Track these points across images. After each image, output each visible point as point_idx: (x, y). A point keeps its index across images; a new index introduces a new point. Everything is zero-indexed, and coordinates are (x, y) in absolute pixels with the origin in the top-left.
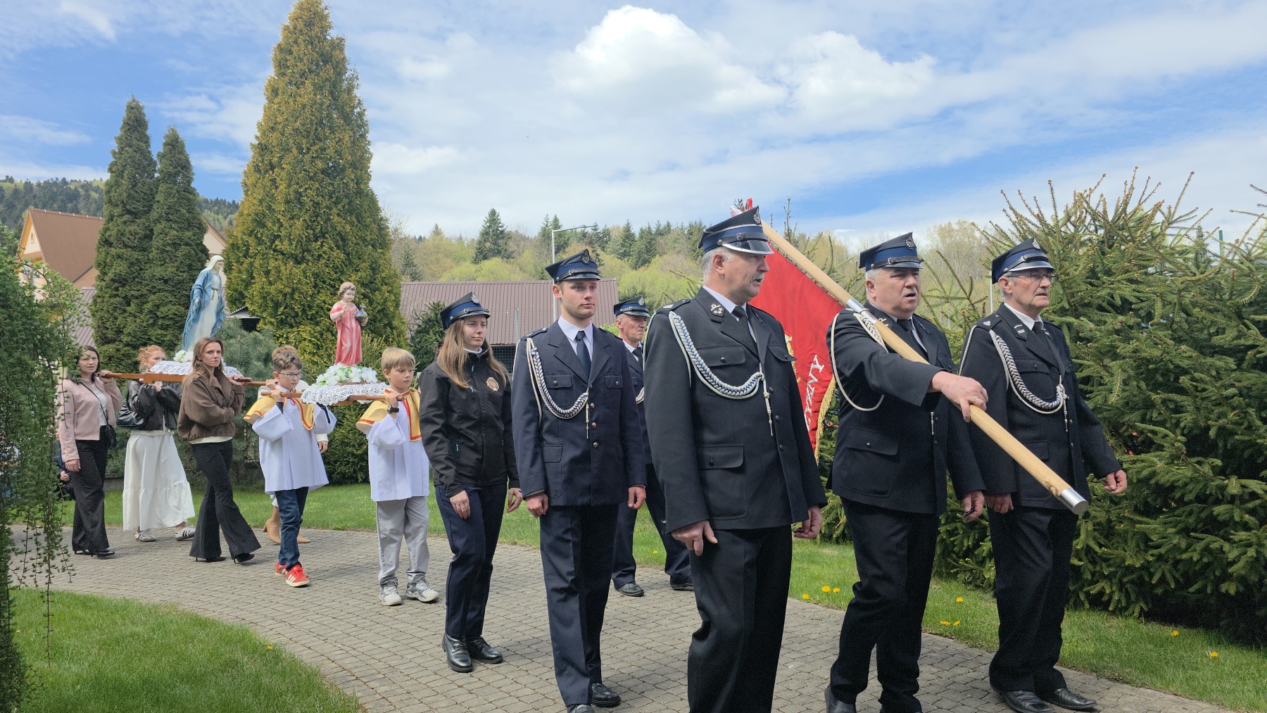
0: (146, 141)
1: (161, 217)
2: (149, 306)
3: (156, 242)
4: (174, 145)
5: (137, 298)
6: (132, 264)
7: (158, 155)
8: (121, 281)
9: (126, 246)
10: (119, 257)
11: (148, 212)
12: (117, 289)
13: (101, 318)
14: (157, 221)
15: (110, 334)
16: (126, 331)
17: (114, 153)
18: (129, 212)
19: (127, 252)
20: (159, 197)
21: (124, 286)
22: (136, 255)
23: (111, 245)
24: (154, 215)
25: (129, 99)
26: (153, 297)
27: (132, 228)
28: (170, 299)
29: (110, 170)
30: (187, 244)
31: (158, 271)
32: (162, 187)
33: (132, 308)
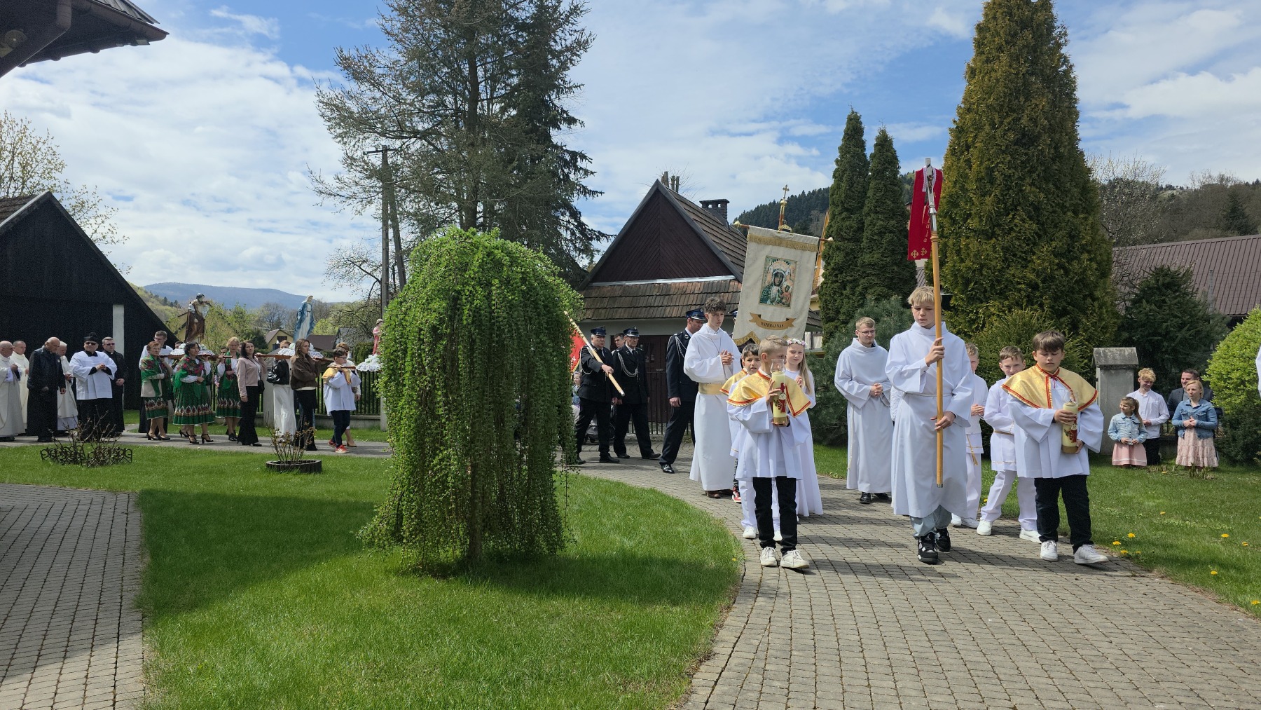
0: (862, 145)
1: (871, 210)
2: (859, 289)
3: (867, 234)
4: (884, 143)
5: (851, 282)
6: (847, 254)
7: (873, 156)
8: (839, 269)
9: (844, 239)
10: (839, 249)
11: (861, 208)
12: (836, 276)
13: (826, 301)
14: (868, 214)
15: (832, 314)
17: (837, 161)
18: (847, 210)
20: (870, 194)
21: (841, 273)
22: (851, 246)
24: (866, 209)
25: (850, 113)
27: (847, 223)
30: (890, 232)
31: (867, 258)
32: (872, 185)
33: (847, 292)
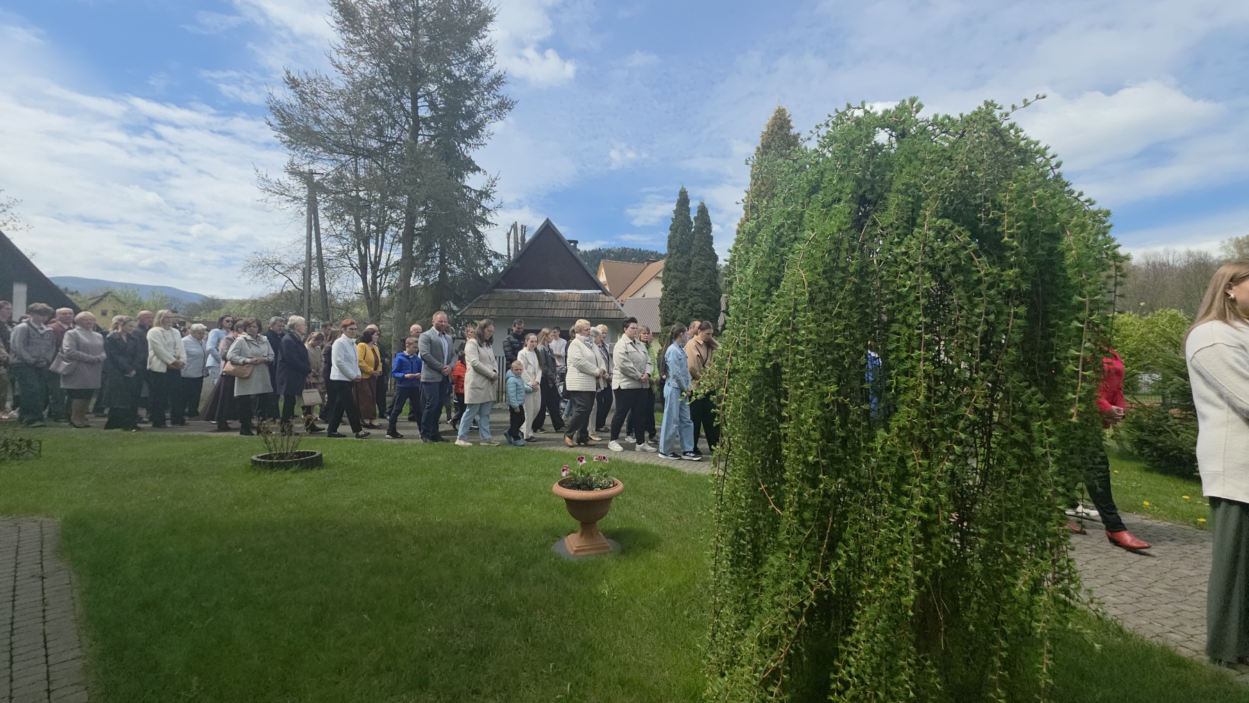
0: (688, 210)
1: (696, 253)
2: (689, 304)
3: (693, 268)
4: (703, 211)
5: (682, 300)
6: (681, 281)
7: (695, 218)
8: (675, 291)
9: (678, 271)
10: (675, 277)
11: (689, 251)
12: (673, 295)
14: (694, 256)
15: (669, 320)
16: (677, 318)
17: (672, 219)
18: (680, 252)
19: (679, 274)
20: (694, 242)
21: (676, 293)
22: (683, 276)
23: (670, 270)
24: (692, 253)
25: (680, 189)
26: (691, 299)
27: (681, 260)
28: (700, 300)
29: (671, 229)
30: (709, 268)
31: (694, 285)
32: (697, 236)
33: (680, 306)
